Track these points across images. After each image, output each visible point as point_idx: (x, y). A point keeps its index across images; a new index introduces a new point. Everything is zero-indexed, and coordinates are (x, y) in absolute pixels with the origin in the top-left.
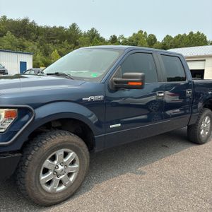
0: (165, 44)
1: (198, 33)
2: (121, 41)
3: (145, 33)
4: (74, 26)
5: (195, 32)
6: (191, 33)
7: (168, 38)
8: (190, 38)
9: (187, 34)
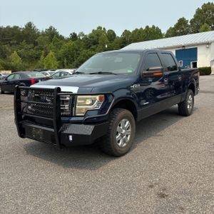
0: (125, 39)
1: (154, 27)
2: (81, 38)
3: (104, 29)
4: (29, 25)
5: (151, 26)
6: (147, 27)
7: (126, 33)
8: (146, 31)
9: (144, 28)
